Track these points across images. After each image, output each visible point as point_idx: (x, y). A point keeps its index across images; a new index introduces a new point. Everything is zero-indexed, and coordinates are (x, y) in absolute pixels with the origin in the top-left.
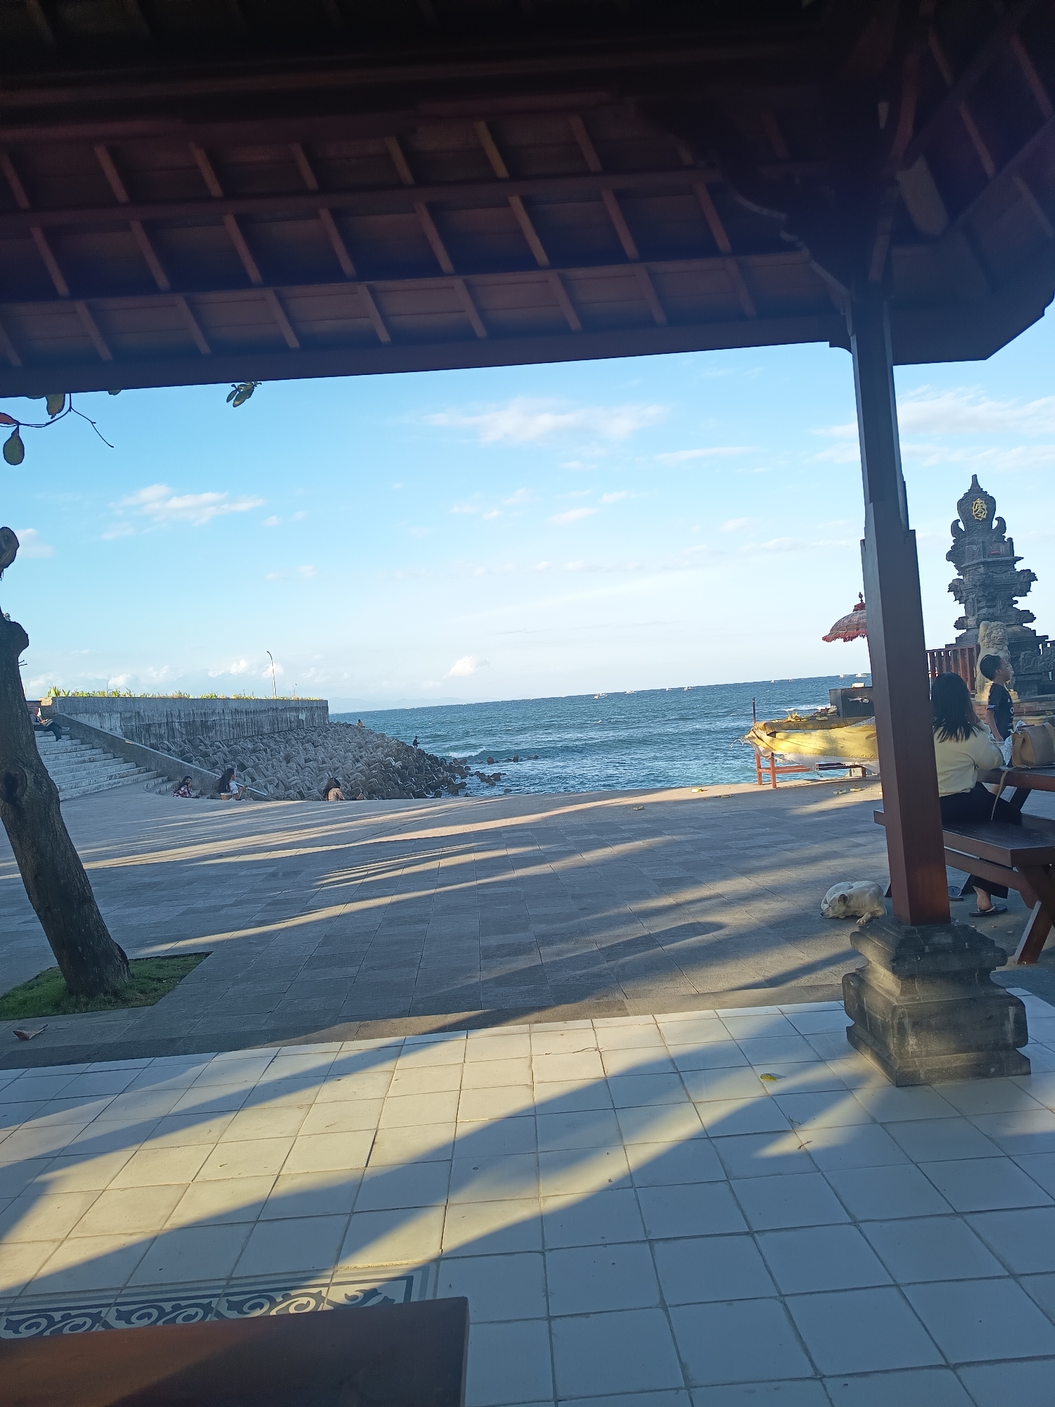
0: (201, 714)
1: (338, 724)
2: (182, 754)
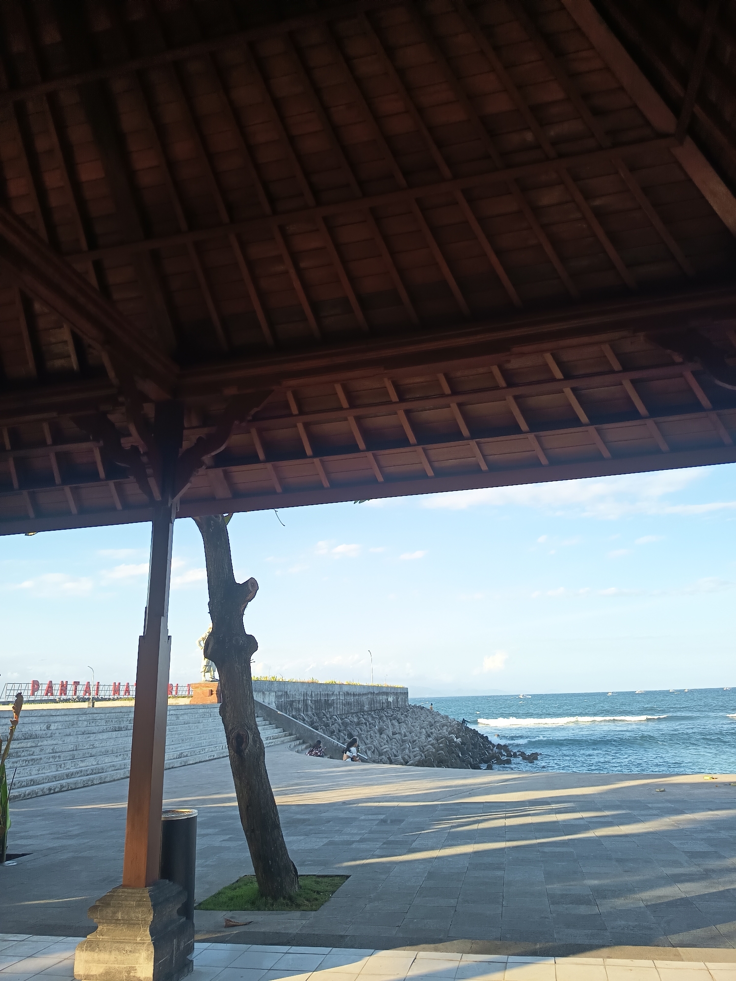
0: (325, 694)
1: (415, 706)
2: (312, 724)
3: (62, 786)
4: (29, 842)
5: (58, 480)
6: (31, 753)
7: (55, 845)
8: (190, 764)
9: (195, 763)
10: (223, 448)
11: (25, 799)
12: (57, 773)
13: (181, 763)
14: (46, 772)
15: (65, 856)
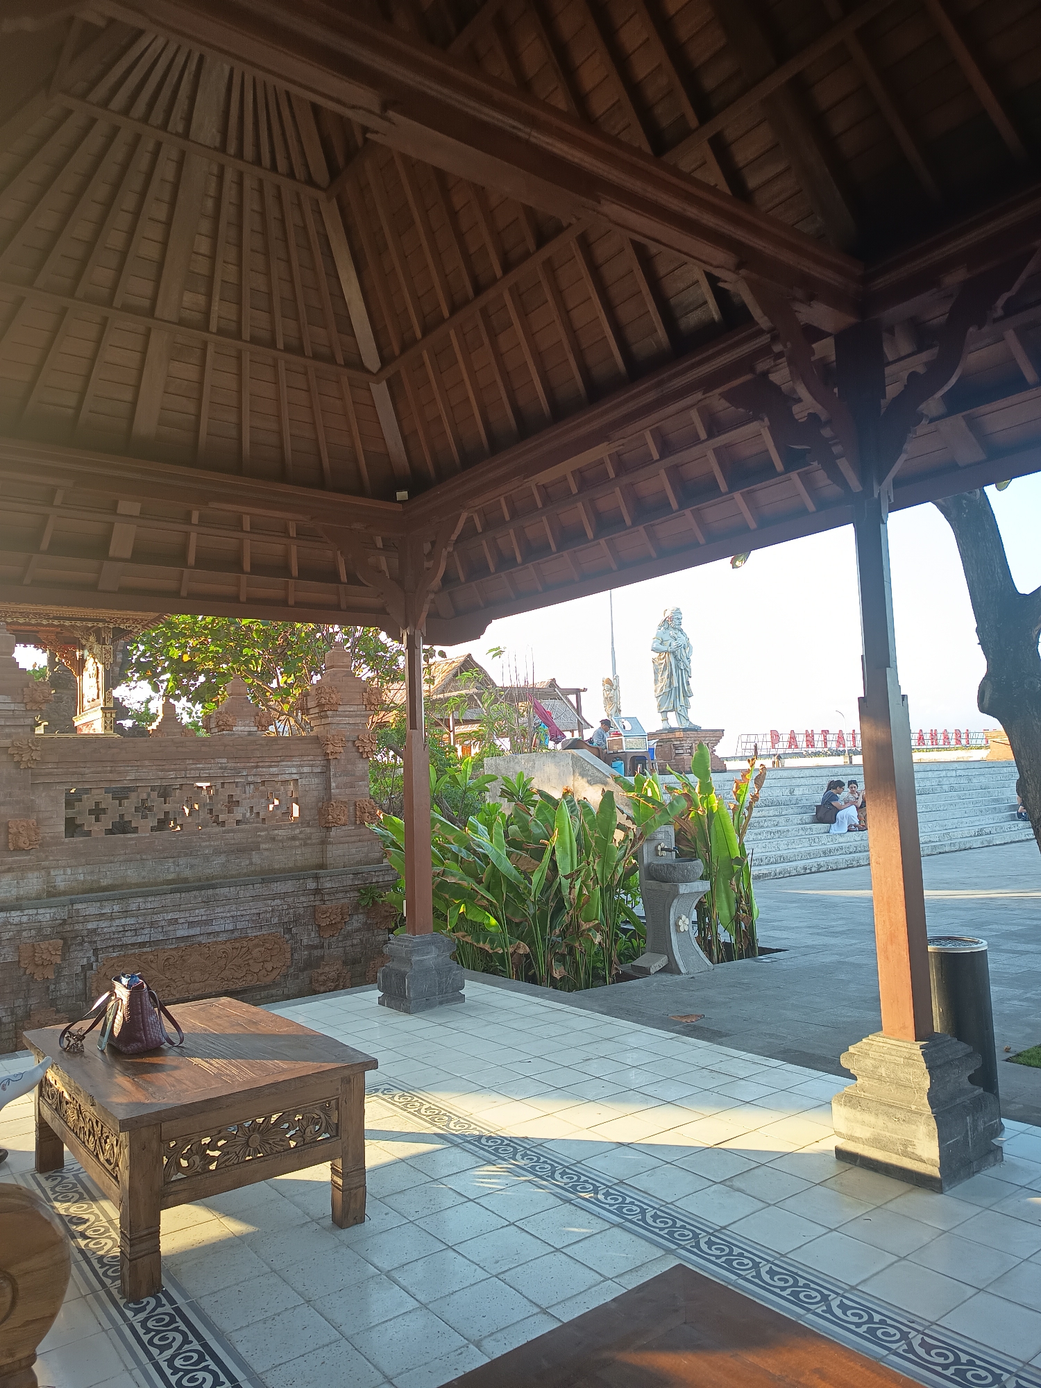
3: (819, 866)
4: (784, 934)
5: (723, 487)
6: (776, 823)
7: (814, 943)
8: (997, 845)
9: (1005, 844)
10: (953, 381)
11: (776, 878)
12: (811, 848)
13: (982, 843)
14: (797, 847)
15: (828, 959)
